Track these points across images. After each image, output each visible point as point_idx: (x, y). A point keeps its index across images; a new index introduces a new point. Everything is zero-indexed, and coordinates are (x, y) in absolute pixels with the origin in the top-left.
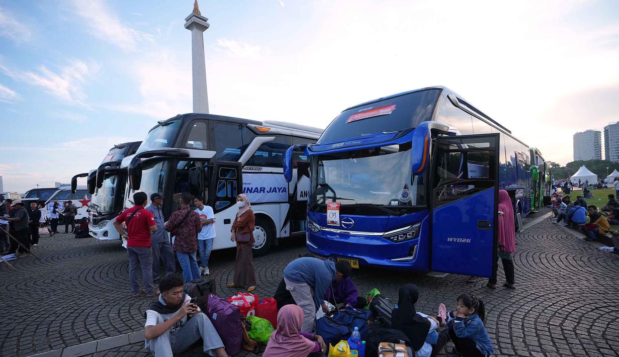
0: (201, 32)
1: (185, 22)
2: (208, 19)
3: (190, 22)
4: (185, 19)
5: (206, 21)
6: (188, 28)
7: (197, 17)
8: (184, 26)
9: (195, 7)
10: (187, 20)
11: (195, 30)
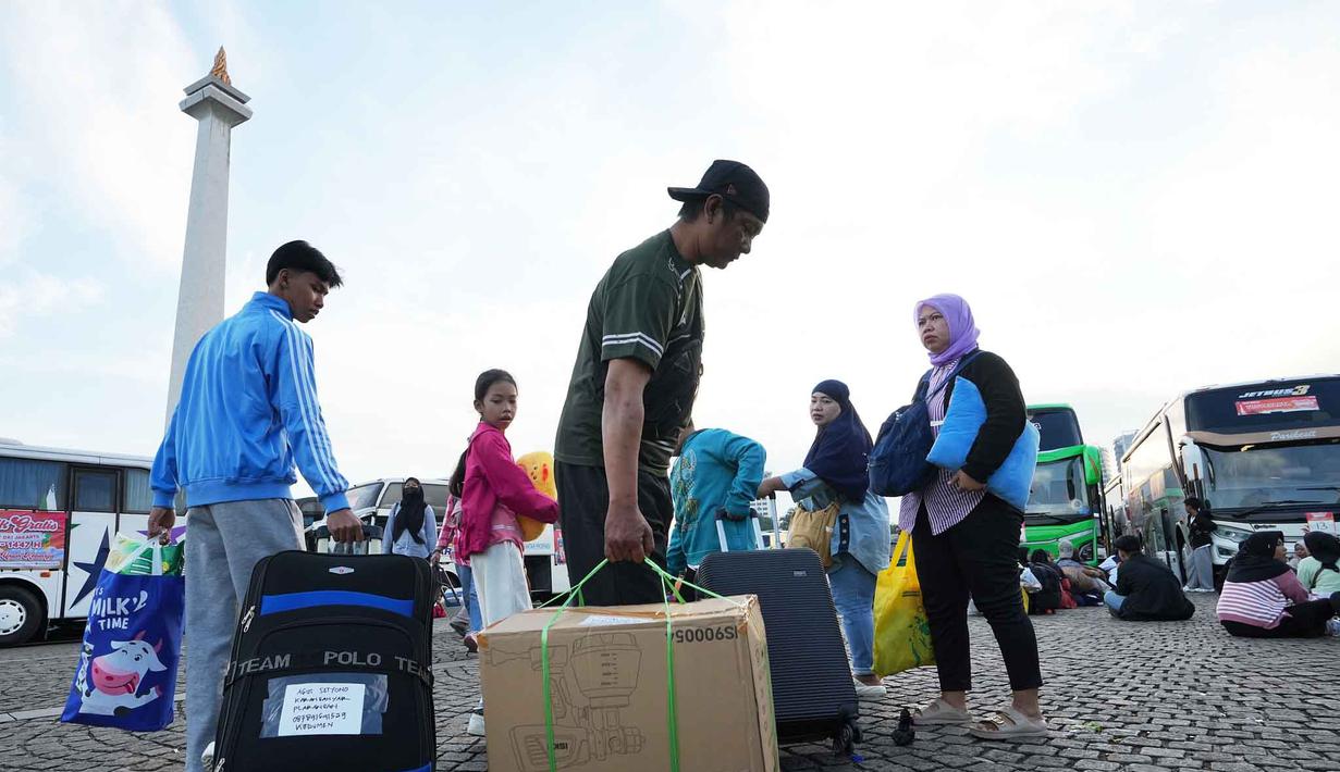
0: (227, 127)
1: (184, 96)
2: (249, 99)
3: (197, 97)
4: (186, 90)
5: (243, 102)
6: (190, 110)
7: (221, 89)
8: (180, 104)
9: (217, 64)
10: (191, 91)
11: (210, 118)
